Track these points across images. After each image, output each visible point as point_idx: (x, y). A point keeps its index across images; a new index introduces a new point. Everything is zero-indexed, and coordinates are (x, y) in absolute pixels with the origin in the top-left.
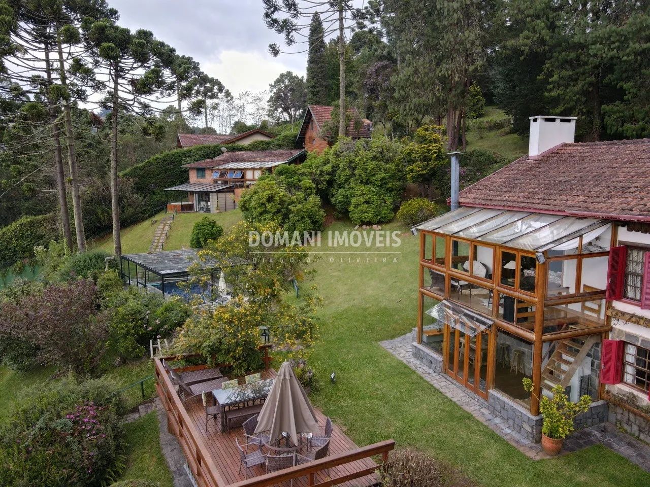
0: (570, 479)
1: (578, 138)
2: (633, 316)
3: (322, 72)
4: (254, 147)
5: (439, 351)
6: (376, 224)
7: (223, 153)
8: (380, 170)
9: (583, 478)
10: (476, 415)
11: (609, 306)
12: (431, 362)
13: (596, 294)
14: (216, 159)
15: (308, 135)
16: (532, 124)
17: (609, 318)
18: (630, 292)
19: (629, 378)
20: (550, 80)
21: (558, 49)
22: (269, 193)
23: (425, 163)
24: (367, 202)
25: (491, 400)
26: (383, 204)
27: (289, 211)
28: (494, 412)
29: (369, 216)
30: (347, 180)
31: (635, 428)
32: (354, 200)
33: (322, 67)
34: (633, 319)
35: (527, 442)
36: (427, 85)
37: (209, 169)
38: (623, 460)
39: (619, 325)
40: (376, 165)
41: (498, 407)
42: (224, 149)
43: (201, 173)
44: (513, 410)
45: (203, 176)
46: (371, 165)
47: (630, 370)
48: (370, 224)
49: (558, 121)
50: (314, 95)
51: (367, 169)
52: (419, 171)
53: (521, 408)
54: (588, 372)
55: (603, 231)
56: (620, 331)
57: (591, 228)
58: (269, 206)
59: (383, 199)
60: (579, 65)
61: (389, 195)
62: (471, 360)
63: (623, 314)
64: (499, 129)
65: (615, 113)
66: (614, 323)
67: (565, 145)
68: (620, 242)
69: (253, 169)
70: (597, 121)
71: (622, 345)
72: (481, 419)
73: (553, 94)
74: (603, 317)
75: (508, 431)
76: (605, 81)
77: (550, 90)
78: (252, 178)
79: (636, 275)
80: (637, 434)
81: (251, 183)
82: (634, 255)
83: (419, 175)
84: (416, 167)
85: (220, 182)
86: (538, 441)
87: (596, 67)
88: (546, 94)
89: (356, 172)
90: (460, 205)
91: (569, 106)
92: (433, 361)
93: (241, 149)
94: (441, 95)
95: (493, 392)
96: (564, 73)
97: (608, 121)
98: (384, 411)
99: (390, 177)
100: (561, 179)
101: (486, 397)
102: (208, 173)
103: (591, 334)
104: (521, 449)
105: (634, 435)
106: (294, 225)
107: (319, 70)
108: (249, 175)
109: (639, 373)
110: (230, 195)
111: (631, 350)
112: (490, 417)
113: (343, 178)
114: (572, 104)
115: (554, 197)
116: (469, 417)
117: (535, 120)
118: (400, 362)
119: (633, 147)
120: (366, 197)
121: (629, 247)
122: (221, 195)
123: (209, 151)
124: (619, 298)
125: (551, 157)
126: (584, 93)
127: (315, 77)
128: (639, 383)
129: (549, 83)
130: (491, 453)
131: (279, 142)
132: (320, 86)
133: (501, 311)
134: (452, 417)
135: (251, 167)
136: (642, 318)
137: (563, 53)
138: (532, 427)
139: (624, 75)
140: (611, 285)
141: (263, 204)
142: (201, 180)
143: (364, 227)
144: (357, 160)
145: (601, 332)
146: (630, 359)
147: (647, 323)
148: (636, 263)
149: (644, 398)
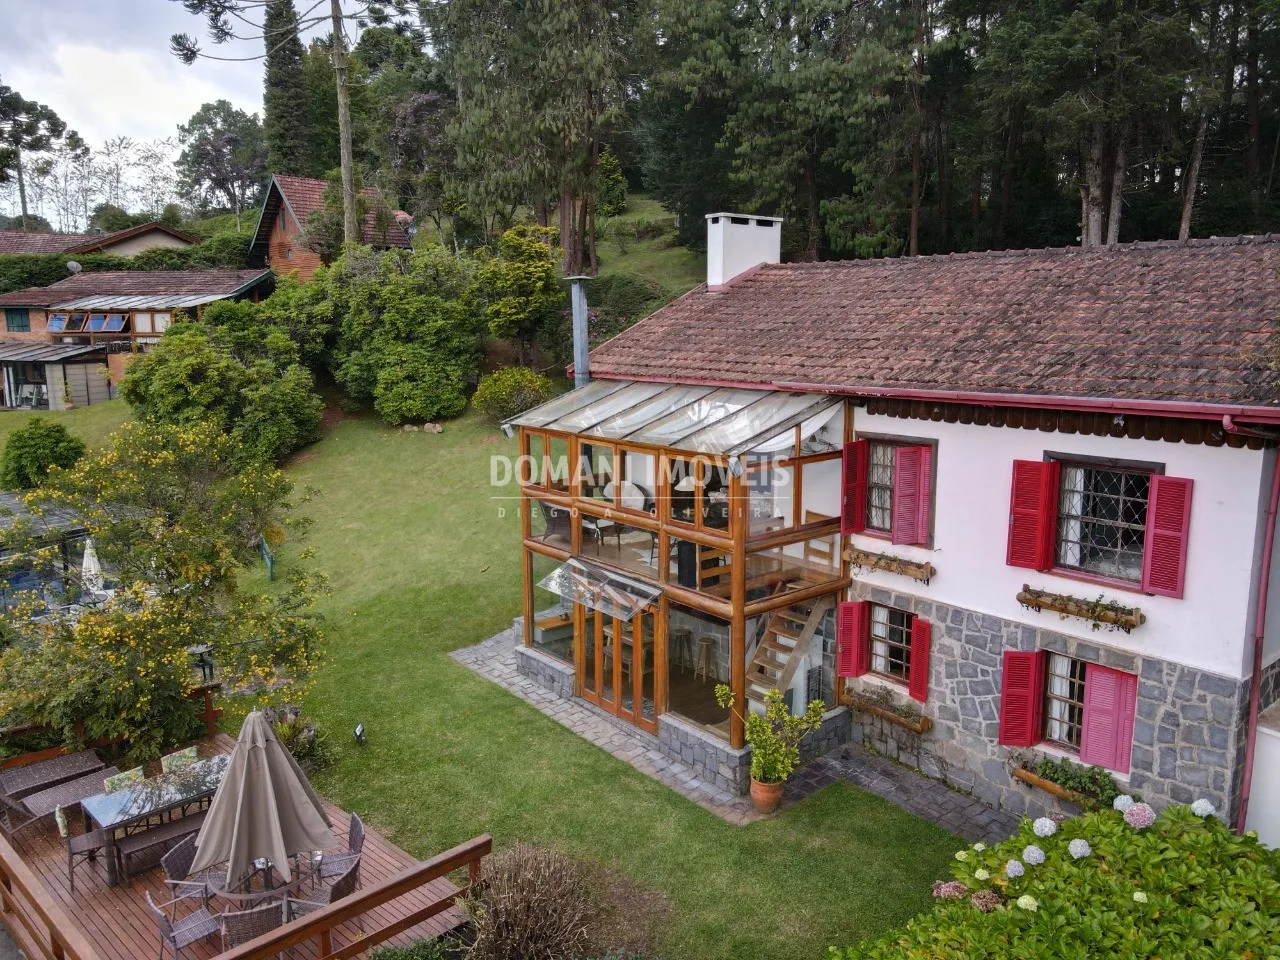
0: (797, 848)
1: (787, 256)
2: (881, 557)
3: (298, 106)
4: (149, 263)
5: (568, 657)
6: (431, 421)
7: (72, 274)
8: (434, 312)
9: (817, 842)
10: (639, 764)
11: (846, 545)
12: (553, 679)
13: (825, 525)
14: (55, 286)
15: (275, 240)
16: (711, 227)
17: (846, 564)
18: (876, 522)
19: (879, 663)
20: (738, 150)
21: (748, 96)
22: (195, 362)
23: (522, 299)
24: (410, 378)
25: (663, 734)
26: (444, 381)
27: (242, 401)
28: (670, 754)
29: (415, 406)
30: (367, 334)
31: (892, 744)
32: (382, 375)
33: (297, 96)
34: (882, 563)
35: (726, 798)
36: (517, 147)
37: (38, 309)
38: (877, 800)
39: (862, 576)
40: (426, 302)
41: (676, 745)
42: (73, 265)
43: (17, 320)
44: (702, 745)
45: (25, 327)
46: (415, 303)
47: (880, 649)
48: (418, 421)
49: (753, 224)
50: (285, 155)
51: (407, 312)
52: (511, 315)
53: (715, 740)
54: (818, 661)
55: (831, 415)
56: (864, 585)
57: (813, 410)
58: (194, 390)
59: (444, 370)
60: (782, 128)
61: (453, 362)
62: (625, 666)
63: (867, 555)
64: (654, 237)
65: (840, 214)
66: (854, 572)
67: (766, 267)
68: (859, 434)
69: (152, 311)
70: (814, 228)
71: (868, 607)
72: (648, 771)
73: (742, 176)
74: (837, 564)
75: (695, 784)
76: (824, 158)
77: (737, 170)
78: (148, 329)
79: (882, 488)
80: (895, 755)
81: (149, 341)
82: (881, 456)
83: (512, 322)
84: (505, 306)
85: (68, 340)
86: (745, 792)
87: (809, 133)
88: (732, 176)
89: (385, 317)
90: (591, 376)
91: (768, 199)
92: (556, 676)
93: (119, 266)
94: (546, 166)
95: (668, 719)
96: (761, 140)
97: (832, 228)
98: (469, 786)
99: (455, 327)
100: (762, 326)
101: (655, 730)
102: (36, 320)
103: (821, 595)
104: (718, 812)
105: (891, 758)
106: (256, 428)
107: (292, 103)
108: (142, 324)
109: (894, 652)
110: (98, 369)
111: (881, 615)
112: (663, 764)
113: (357, 330)
114: (774, 195)
115: (753, 359)
116: (627, 769)
117: (716, 220)
118: (495, 687)
119: (869, 272)
120: (408, 368)
121: (871, 441)
122: (72, 369)
123: (36, 269)
124: (860, 530)
125: (742, 288)
126: (794, 178)
127: (283, 117)
128: (895, 668)
129: (736, 157)
130: (668, 828)
131: (208, 254)
132: (296, 136)
133: (674, 569)
134: (596, 775)
135: (144, 306)
136: (894, 560)
137: (756, 104)
138: (734, 770)
139: (853, 150)
140: (847, 508)
141: (180, 386)
142: (20, 336)
143: (407, 427)
144: (385, 291)
145: (836, 590)
146: (880, 630)
147: (902, 567)
148: (883, 467)
149: (902, 694)
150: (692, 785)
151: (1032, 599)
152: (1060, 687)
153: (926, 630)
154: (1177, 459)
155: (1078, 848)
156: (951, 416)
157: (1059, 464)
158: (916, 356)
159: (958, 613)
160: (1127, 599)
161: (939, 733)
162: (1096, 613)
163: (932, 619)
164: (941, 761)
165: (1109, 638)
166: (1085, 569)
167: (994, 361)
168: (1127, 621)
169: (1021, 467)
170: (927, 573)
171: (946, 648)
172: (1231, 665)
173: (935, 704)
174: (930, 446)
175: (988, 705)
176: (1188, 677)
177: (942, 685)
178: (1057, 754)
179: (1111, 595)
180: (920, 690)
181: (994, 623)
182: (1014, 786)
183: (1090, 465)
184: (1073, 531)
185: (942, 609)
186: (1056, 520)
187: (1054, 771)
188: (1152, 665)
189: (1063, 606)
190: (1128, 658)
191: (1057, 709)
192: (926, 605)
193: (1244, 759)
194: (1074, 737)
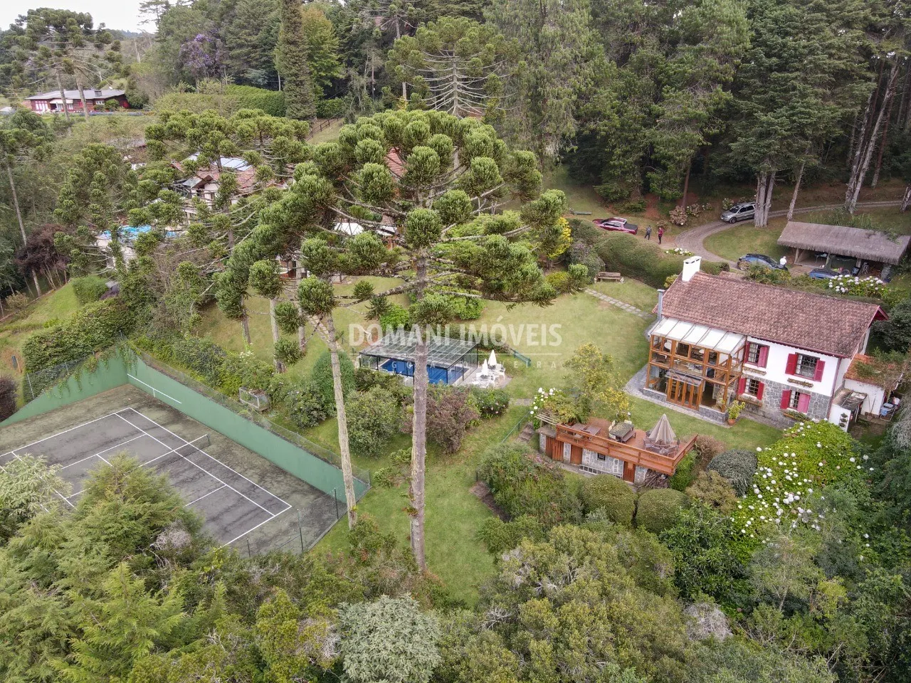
5: (664, 391)
9: (746, 430)
11: (743, 365)
12: (660, 397)
17: (742, 370)
18: (749, 359)
19: (747, 391)
25: (701, 410)
28: (703, 414)
31: (751, 409)
35: (722, 423)
41: (705, 412)
44: (712, 412)
47: (747, 388)
53: (716, 411)
56: (746, 374)
63: (748, 368)
66: (744, 372)
67: (697, 273)
68: (748, 341)
71: (745, 379)
72: (699, 419)
74: (740, 370)
79: (752, 353)
82: (752, 346)
86: (725, 421)
90: (663, 316)
95: (701, 406)
101: (697, 409)
104: (722, 426)
109: (752, 389)
111: (748, 380)
112: (702, 416)
121: (750, 343)
124: (746, 362)
125: (696, 282)
128: (752, 392)
134: (690, 420)
136: (754, 369)
138: (723, 417)
140: (744, 358)
145: (739, 375)
146: (748, 384)
147: (759, 372)
148: (753, 350)
149: (755, 398)
150: (712, 421)
151: (790, 381)
152: (793, 397)
153: (763, 385)
154: (822, 358)
155: (809, 427)
156: (774, 342)
157: (798, 355)
158: (764, 327)
159: (771, 382)
160: (810, 382)
161: (764, 406)
162: (804, 384)
163: (764, 383)
164: (764, 412)
165: (807, 389)
166: (801, 375)
167: (784, 332)
168: (810, 386)
169: (790, 356)
170: (764, 373)
171: (767, 389)
172: (829, 394)
173: (763, 400)
174: (768, 347)
175: (777, 401)
176: (820, 396)
177: (765, 397)
178: (792, 410)
179: (807, 381)
180: (760, 397)
181: (780, 384)
182: (781, 416)
183: (804, 356)
184: (799, 367)
185: (767, 381)
186: (796, 364)
187: (792, 413)
188: (814, 394)
189: (797, 382)
190: (809, 392)
191: (792, 401)
192: (764, 380)
193: (829, 409)
194: (795, 406)
